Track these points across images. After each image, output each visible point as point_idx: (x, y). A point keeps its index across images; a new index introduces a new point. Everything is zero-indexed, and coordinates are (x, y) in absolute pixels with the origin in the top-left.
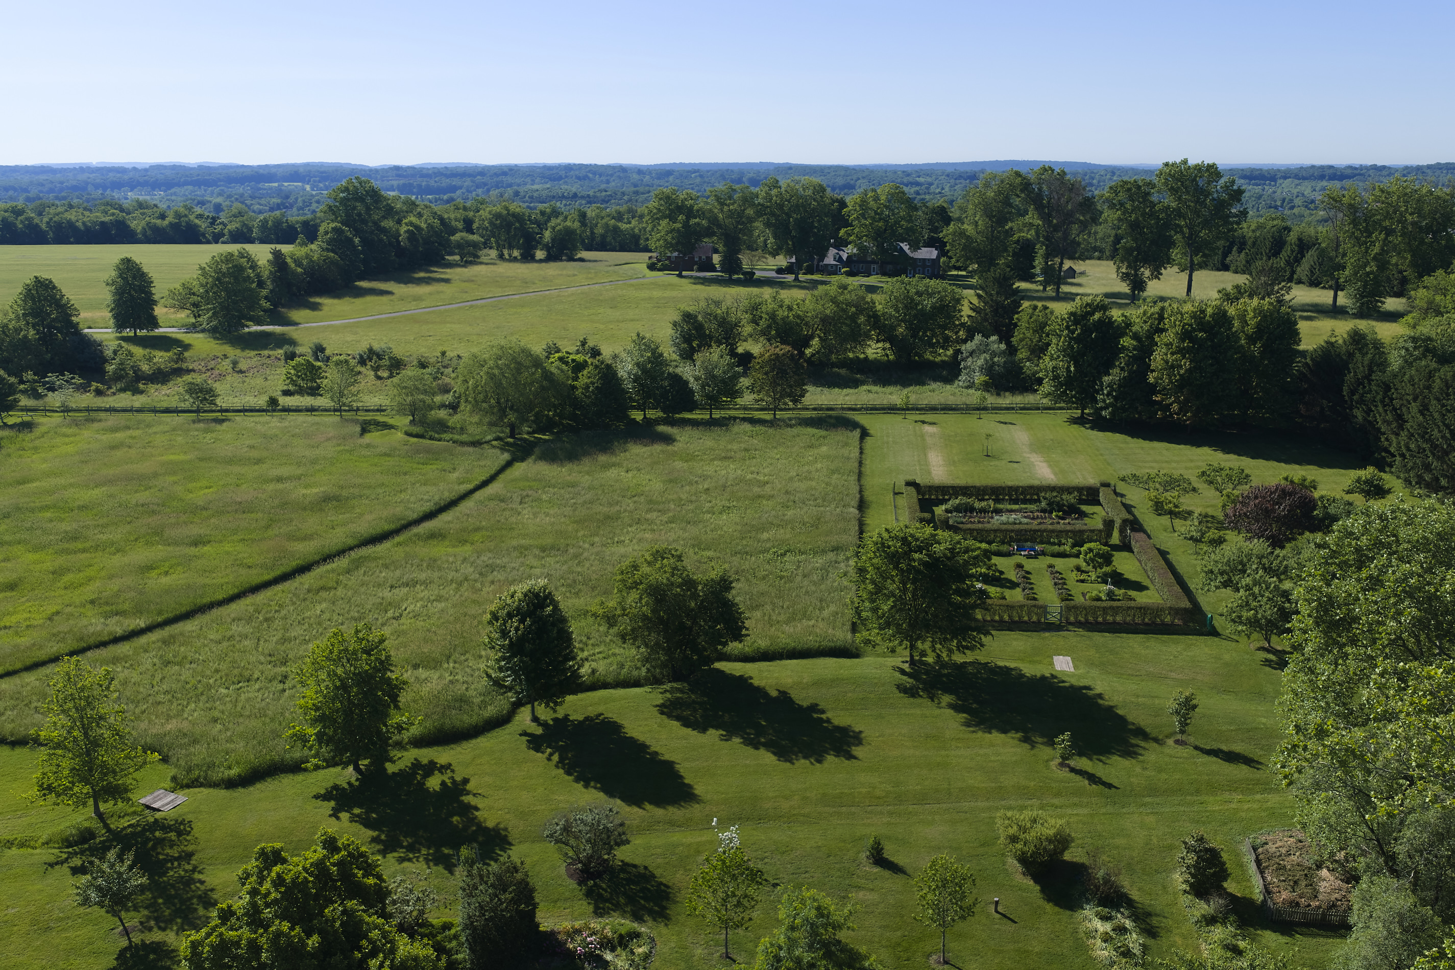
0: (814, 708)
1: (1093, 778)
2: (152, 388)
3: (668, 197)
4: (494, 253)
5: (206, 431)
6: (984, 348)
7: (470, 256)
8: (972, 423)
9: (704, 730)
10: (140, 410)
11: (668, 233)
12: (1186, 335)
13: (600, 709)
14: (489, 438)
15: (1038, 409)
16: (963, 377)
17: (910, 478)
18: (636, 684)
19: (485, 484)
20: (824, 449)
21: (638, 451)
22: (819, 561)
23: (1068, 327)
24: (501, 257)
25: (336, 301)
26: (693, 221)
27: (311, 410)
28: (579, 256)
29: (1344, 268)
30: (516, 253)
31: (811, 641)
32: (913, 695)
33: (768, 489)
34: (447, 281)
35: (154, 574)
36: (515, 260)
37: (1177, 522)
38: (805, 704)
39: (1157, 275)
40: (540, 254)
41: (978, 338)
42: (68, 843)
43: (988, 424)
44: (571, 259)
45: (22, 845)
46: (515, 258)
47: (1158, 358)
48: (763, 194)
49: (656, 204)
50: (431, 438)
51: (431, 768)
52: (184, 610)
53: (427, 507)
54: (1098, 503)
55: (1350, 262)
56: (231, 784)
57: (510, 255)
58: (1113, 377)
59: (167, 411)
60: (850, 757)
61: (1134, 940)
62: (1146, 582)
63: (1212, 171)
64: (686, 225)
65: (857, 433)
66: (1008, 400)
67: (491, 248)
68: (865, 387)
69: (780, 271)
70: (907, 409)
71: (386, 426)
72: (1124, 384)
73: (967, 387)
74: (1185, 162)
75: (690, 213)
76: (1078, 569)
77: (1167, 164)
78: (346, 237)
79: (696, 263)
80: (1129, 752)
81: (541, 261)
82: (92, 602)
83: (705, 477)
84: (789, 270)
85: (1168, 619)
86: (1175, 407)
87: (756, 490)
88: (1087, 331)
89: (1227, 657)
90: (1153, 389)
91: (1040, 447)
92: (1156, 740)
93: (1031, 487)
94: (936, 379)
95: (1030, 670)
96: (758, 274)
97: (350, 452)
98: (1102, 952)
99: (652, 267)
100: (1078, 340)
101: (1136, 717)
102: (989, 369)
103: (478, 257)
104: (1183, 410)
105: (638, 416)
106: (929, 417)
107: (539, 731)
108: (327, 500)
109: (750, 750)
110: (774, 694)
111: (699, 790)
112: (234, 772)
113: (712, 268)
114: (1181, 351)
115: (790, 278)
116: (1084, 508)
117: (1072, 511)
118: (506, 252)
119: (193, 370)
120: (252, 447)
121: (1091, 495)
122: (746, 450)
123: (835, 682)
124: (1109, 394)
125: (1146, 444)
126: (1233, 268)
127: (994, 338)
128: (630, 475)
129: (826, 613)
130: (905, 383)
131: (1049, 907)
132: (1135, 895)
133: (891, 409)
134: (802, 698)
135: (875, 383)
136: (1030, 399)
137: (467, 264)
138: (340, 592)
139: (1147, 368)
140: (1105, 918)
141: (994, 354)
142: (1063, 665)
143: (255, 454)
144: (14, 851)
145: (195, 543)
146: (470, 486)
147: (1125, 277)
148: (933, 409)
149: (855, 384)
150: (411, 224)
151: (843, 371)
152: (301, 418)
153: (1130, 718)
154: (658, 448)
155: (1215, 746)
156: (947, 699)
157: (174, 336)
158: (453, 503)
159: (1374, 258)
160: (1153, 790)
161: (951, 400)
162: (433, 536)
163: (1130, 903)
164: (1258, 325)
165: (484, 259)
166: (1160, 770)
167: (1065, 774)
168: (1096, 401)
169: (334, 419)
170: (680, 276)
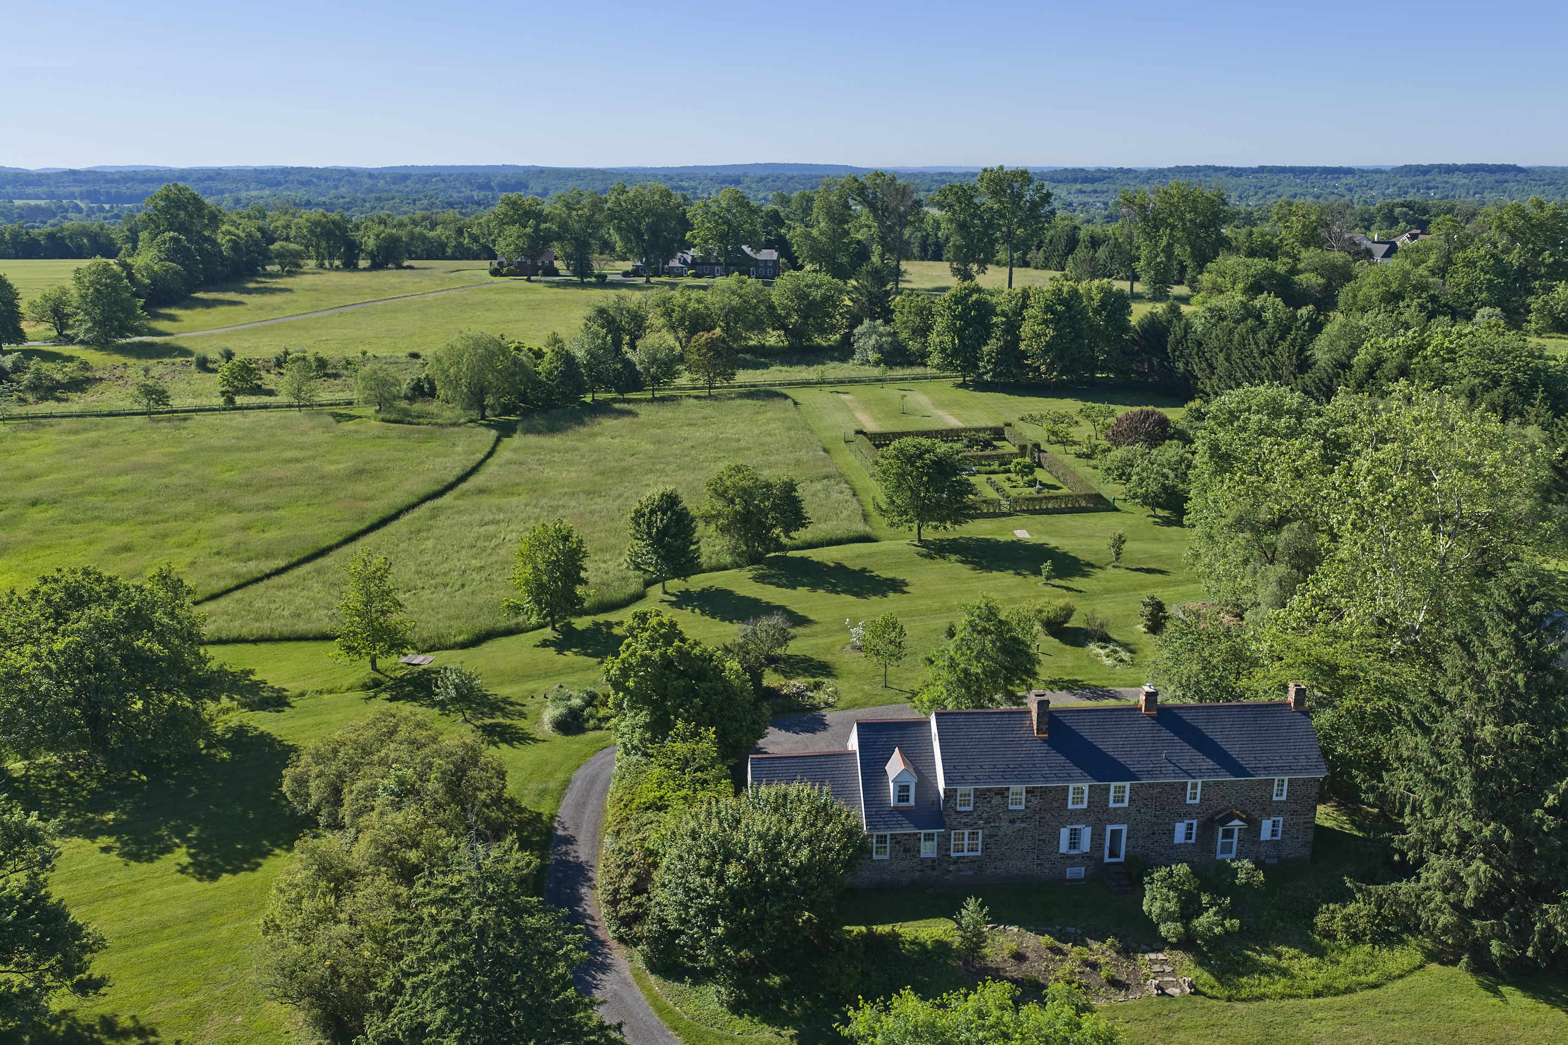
0: (863, 570)
1: (1068, 589)
2: (73, 396)
3: (515, 203)
4: (312, 263)
5: (177, 428)
6: (873, 330)
7: (292, 265)
8: (876, 389)
9: (795, 588)
10: (81, 415)
11: (519, 237)
12: (1048, 309)
13: (710, 583)
14: (462, 420)
15: (926, 378)
16: (857, 356)
17: (858, 428)
18: (725, 568)
19: (490, 454)
20: (769, 414)
21: (608, 423)
22: (819, 486)
23: (949, 308)
24: (321, 266)
25: (189, 312)
26: (543, 226)
27: (265, 407)
28: (406, 263)
29: (1138, 259)
30: (337, 263)
31: (840, 533)
32: (932, 558)
33: (743, 444)
34: (289, 290)
35: (253, 531)
36: (337, 268)
37: (1068, 448)
38: (857, 569)
39: (983, 270)
40: (363, 264)
41: (867, 322)
42: (365, 687)
43: (891, 392)
44: (400, 267)
45: (330, 692)
46: (337, 267)
47: (1026, 330)
48: (613, 198)
49: (503, 210)
50: (410, 423)
51: (609, 625)
52: (307, 553)
53: (458, 472)
54: (1005, 439)
55: (1144, 253)
56: (464, 646)
57: (331, 265)
58: (992, 345)
59: (111, 414)
60: (905, 592)
61: (1125, 655)
62: (1059, 484)
63: (1024, 176)
64: (537, 229)
65: (789, 402)
66: (899, 372)
67: (309, 258)
68: (775, 368)
69: (626, 274)
70: (822, 382)
71: (351, 418)
72: (1001, 351)
73: (862, 364)
74: (1001, 168)
75: (539, 217)
76: (1009, 479)
77: (985, 170)
78: (184, 246)
79: (540, 268)
80: (1085, 575)
81: (365, 269)
82: (218, 553)
83: (686, 439)
84: (636, 272)
85: (1083, 504)
86: (1043, 368)
87: (734, 445)
88: (967, 309)
89: (1129, 522)
90: (1024, 355)
91: (941, 405)
92: (1100, 568)
93: (952, 430)
94: (833, 359)
95: (1002, 538)
96: (610, 278)
97: (343, 436)
98: (1109, 662)
99: (495, 273)
100: (959, 317)
101: (1083, 556)
102: (879, 348)
103: (300, 266)
104: (1051, 368)
105: (588, 399)
106: (840, 388)
107: (674, 599)
108: (358, 474)
109: (833, 595)
110: (832, 565)
111: (812, 617)
112: (460, 638)
113: (555, 273)
114: (1045, 322)
115: (641, 280)
116: (995, 443)
117: (987, 444)
118: (327, 263)
119: (101, 379)
120: (237, 438)
121: (998, 433)
122: (704, 418)
123: (871, 555)
124: (988, 362)
125: (1021, 399)
126: (1033, 264)
127: (879, 322)
128: (617, 440)
129: (842, 516)
130: (809, 364)
131: (1068, 647)
132: (1115, 637)
133: (806, 384)
134: (855, 565)
135: (782, 364)
136: (919, 370)
137: (290, 274)
138: (436, 532)
139: (1018, 339)
140: (1102, 648)
141: (881, 335)
142: (1022, 534)
143: (245, 443)
144: (326, 697)
145: (268, 508)
146: (480, 456)
147: (956, 272)
148: (841, 382)
149: (766, 366)
150: (229, 233)
151: (748, 357)
152: (263, 414)
153: (1080, 557)
154: (627, 420)
155: (1139, 566)
156: (953, 558)
157: (45, 348)
158: (474, 470)
159: (1163, 251)
160: (1108, 591)
161: (854, 374)
162: (482, 491)
163: (1115, 641)
164: (1101, 300)
165: (305, 269)
166: (1109, 581)
167: (1049, 588)
168: (978, 368)
169: (294, 413)
170: (529, 280)
